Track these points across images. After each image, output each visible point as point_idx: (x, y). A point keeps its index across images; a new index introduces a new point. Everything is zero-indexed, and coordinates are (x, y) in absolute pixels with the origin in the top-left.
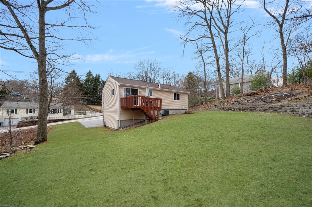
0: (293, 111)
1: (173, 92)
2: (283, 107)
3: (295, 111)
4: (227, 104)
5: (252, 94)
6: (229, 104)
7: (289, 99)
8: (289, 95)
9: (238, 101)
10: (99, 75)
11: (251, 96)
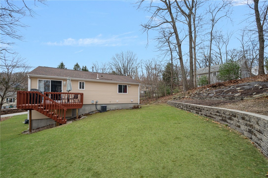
0: (250, 132)
1: (117, 84)
2: (235, 117)
3: (255, 135)
4: (187, 97)
5: (217, 85)
6: (189, 97)
7: (257, 96)
8: (261, 89)
9: (200, 94)
10: (86, 67)
11: (216, 88)
